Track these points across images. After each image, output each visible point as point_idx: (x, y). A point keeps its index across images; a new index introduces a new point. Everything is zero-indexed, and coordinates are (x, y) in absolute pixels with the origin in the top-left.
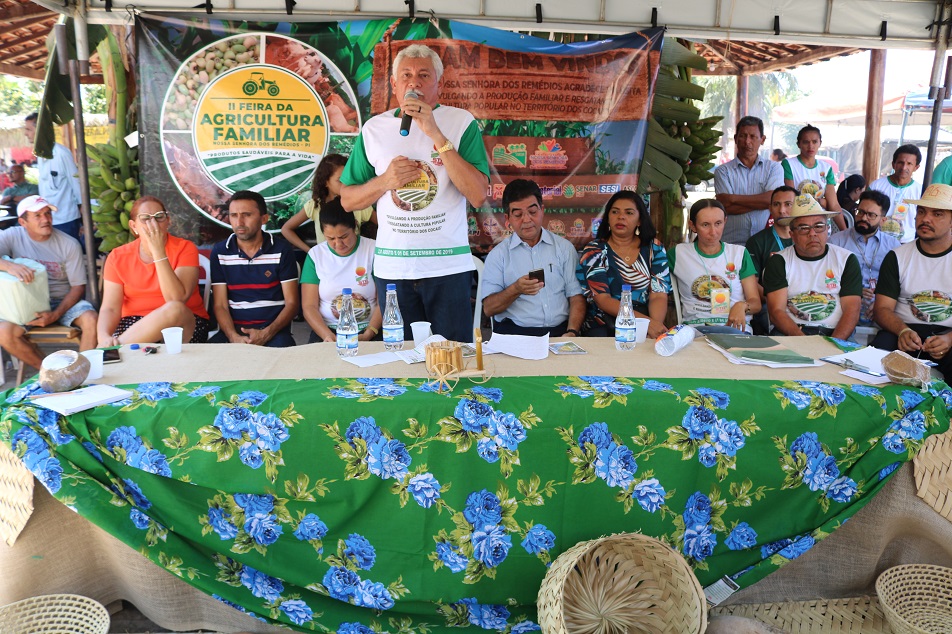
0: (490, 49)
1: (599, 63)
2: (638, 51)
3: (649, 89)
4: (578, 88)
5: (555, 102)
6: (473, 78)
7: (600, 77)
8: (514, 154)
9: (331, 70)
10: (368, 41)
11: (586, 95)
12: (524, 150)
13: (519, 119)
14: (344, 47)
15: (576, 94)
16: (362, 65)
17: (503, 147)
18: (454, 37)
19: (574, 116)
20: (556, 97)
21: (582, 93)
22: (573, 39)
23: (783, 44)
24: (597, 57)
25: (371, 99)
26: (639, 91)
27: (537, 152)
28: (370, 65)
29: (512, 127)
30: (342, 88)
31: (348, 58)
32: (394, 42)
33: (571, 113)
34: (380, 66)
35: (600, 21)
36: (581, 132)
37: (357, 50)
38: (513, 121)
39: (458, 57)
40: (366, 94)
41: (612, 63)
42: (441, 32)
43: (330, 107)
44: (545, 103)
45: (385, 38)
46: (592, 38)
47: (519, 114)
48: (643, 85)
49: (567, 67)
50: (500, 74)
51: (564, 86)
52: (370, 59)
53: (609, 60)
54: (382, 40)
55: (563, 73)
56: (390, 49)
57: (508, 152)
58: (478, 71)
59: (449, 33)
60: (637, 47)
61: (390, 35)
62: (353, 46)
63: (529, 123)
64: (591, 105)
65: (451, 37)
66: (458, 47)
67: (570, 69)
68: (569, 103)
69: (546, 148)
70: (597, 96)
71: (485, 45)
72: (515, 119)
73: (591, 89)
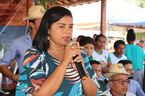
26: (21, 12)
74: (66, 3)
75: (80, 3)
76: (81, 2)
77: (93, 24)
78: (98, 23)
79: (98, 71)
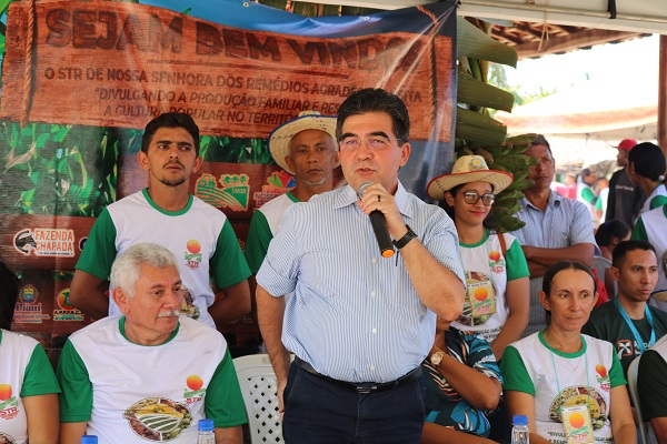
0: (198, 23)
1: (365, 53)
2: (416, 37)
3: (434, 93)
4: (332, 90)
6: (168, 67)
7: (363, 73)
8: (229, 191)
12: (246, 184)
13: (240, 135)
15: (328, 99)
17: (213, 178)
20: (299, 103)
22: (320, 12)
23: (526, 23)
24: (360, 42)
26: (418, 96)
27: (265, 187)
29: (227, 148)
32: (42, 2)
34: (18, 39)
38: (231, 138)
39: (146, 33)
41: (383, 54)
44: (281, 112)
46: (348, 12)
47: (240, 128)
48: (425, 87)
49: (316, 58)
50: (212, 64)
51: (311, 88)
53: (379, 50)
55: (308, 67)
56: (34, 11)
57: (220, 186)
58: (177, 57)
60: (416, 31)
63: (254, 143)
67: (322, 60)
69: (279, 181)
71: (190, 15)
72: (234, 135)
74: (527, 41)
75: (582, 42)
76: (586, 39)
77: (632, 116)
78: (650, 114)
79: (647, 271)
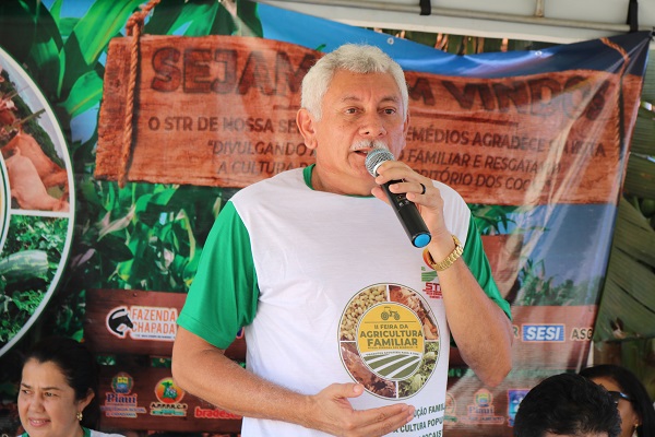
1: (537, 96)
2: (604, 76)
3: (621, 145)
4: (497, 141)
5: (454, 168)
7: (536, 120)
9: (19, 85)
10: (95, 32)
11: (511, 154)
14: (46, 40)
15: (494, 152)
16: (81, 79)
18: (266, 34)
19: (489, 193)
20: (457, 157)
21: (505, 152)
22: (481, 47)
24: (532, 83)
25: (96, 147)
26: (601, 148)
28: (98, 80)
30: (40, 123)
31: (54, 62)
32: (148, 38)
33: (484, 188)
34: (118, 84)
35: (534, 16)
36: (500, 224)
37: (72, 47)
39: (271, 74)
40: (87, 136)
41: (560, 97)
42: (239, 24)
43: (14, 159)
45: (130, 28)
46: (515, 47)
48: (611, 138)
49: (477, 102)
51: (472, 138)
52: (98, 67)
53: (555, 92)
54: (124, 31)
55: (469, 113)
56: (138, 50)
59: (255, 26)
61: (139, 22)
62: (65, 38)
64: (519, 174)
65: (259, 34)
66: (273, 54)
67: (485, 104)
68: (480, 170)
70: (530, 156)
71: (324, 52)
73: (520, 144)
